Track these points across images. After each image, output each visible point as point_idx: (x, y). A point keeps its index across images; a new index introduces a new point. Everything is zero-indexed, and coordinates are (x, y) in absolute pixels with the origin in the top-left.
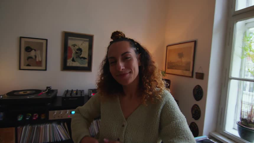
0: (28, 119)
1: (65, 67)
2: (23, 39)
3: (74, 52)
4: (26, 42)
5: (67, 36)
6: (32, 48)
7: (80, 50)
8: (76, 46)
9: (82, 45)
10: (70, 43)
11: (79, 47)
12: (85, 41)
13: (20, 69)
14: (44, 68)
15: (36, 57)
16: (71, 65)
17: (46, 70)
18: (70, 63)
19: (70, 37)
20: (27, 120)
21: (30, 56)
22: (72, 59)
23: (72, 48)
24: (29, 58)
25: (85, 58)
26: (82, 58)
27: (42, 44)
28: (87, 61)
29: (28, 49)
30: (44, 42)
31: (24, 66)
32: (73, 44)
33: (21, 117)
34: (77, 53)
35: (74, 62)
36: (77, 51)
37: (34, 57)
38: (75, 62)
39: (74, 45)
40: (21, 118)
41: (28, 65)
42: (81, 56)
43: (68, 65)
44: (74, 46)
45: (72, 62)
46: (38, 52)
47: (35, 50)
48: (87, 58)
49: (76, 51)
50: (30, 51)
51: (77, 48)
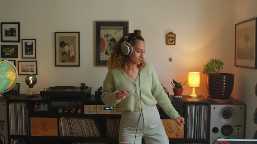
1: (98, 62)
3: (107, 43)
4: (60, 37)
5: (99, 25)
6: (66, 43)
7: (113, 40)
8: (109, 37)
9: (115, 34)
10: (103, 33)
11: (112, 37)
12: (119, 29)
13: (56, 66)
14: (77, 64)
15: (69, 52)
16: (104, 59)
17: (79, 66)
18: (103, 57)
19: (101, 27)
20: (66, 113)
21: (64, 51)
22: (105, 51)
23: (105, 39)
24: (64, 53)
27: (74, 37)
29: (62, 44)
30: (77, 35)
32: (106, 34)
33: (61, 110)
34: (110, 44)
35: (107, 56)
37: (68, 52)
38: (109, 55)
39: (107, 36)
40: (61, 111)
41: (63, 61)
43: (101, 59)
44: (107, 37)
45: (105, 55)
46: (71, 47)
47: (69, 45)
49: (109, 42)
50: (64, 47)
51: (110, 38)
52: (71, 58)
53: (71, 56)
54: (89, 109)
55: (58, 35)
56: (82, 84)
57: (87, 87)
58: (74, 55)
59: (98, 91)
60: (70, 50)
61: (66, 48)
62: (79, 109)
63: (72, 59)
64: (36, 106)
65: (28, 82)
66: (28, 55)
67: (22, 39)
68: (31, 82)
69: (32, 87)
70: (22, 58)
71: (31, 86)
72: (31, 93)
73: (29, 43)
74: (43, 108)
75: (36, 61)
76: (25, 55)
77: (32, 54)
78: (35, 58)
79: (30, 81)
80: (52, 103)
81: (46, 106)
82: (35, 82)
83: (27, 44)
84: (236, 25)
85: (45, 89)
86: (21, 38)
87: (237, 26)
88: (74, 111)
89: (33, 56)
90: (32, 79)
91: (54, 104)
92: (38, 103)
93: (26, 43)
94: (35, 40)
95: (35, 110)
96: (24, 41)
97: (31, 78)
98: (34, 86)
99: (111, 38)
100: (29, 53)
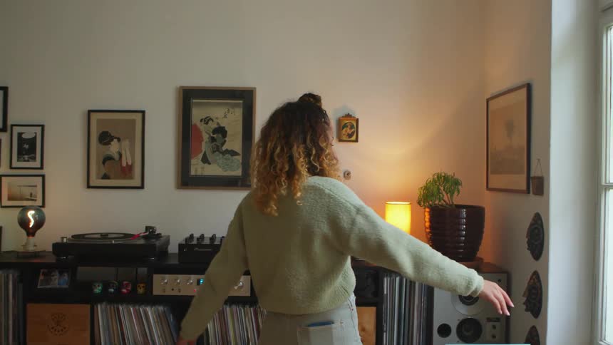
0: (112, 290)
1: (187, 180)
2: (94, 116)
3: (206, 137)
4: (100, 122)
5: (189, 97)
6: (112, 135)
7: (221, 131)
8: (210, 122)
9: (225, 117)
10: (197, 114)
11: (218, 124)
12: (234, 106)
13: (89, 187)
14: (137, 182)
15: (121, 156)
16: (199, 173)
17: (142, 187)
18: (197, 168)
19: (194, 101)
20: (111, 293)
21: (109, 153)
22: (201, 156)
23: (202, 127)
24: (108, 159)
25: (234, 153)
26: (227, 151)
27: (133, 121)
28: (239, 158)
29: (105, 138)
30: (138, 117)
31: (98, 178)
32: (204, 117)
33: (99, 286)
34: (213, 140)
35: (206, 165)
36: (215, 136)
37: (116, 157)
38: (209, 164)
39: (207, 120)
40: (100, 288)
41: (105, 177)
42: (224, 148)
43: (193, 173)
44: (207, 123)
46: (126, 143)
47: (119, 140)
48: (241, 153)
49: (212, 135)
50: (108, 143)
51: (213, 125)
52: (123, 169)
53: (124, 164)
54: (165, 284)
55: (94, 117)
56: (147, 228)
57: (159, 236)
58: (130, 163)
59: (184, 243)
60: (123, 152)
61: (114, 148)
62: (142, 285)
63: (127, 172)
64: (41, 277)
65: (23, 223)
66: (25, 161)
67: (12, 126)
68: (31, 224)
69: (33, 235)
70: (11, 168)
71: (31, 233)
72: (31, 249)
73: (28, 133)
74: (57, 281)
75: (43, 176)
76: (18, 161)
77: (34, 159)
78: (42, 168)
79: (29, 221)
80: (80, 269)
81: (66, 277)
82: (39, 224)
83: (24, 136)
84: (488, 101)
85: (63, 238)
86: (10, 122)
87: (490, 103)
88: (129, 288)
89: (37, 164)
90: (34, 216)
91: (84, 272)
92: (46, 271)
93: (20, 135)
94: (43, 127)
95: (39, 287)
96: (16, 130)
97: (31, 214)
98: (39, 232)
99: (216, 126)
100: (26, 157)
